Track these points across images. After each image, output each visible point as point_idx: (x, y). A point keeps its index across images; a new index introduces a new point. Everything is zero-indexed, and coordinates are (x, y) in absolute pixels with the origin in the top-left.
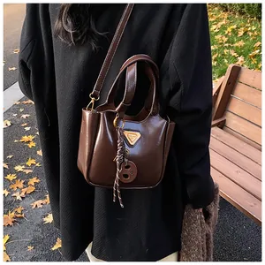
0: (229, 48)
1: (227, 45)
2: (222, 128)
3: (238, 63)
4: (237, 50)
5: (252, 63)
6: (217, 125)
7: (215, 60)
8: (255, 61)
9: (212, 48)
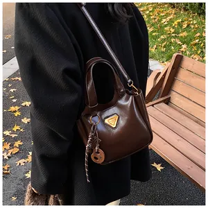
0: (175, 37)
1: (174, 35)
2: (167, 104)
3: (182, 50)
4: (181, 39)
5: (193, 50)
6: (164, 101)
7: (164, 47)
8: (195, 48)
9: (162, 37)
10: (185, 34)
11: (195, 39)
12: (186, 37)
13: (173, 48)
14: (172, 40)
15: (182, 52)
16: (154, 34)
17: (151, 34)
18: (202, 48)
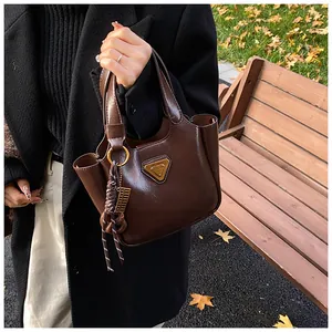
0: (261, 24)
1: (259, 20)
2: (239, 139)
3: (271, 45)
4: (271, 27)
5: (290, 45)
6: (233, 134)
7: (243, 41)
8: (292, 42)
9: (240, 23)
10: (277, 18)
11: (293, 26)
12: (278, 24)
13: (257, 42)
14: (257, 28)
15: (272, 48)
16: (227, 18)
17: (223, 19)
18: (303, 43)
